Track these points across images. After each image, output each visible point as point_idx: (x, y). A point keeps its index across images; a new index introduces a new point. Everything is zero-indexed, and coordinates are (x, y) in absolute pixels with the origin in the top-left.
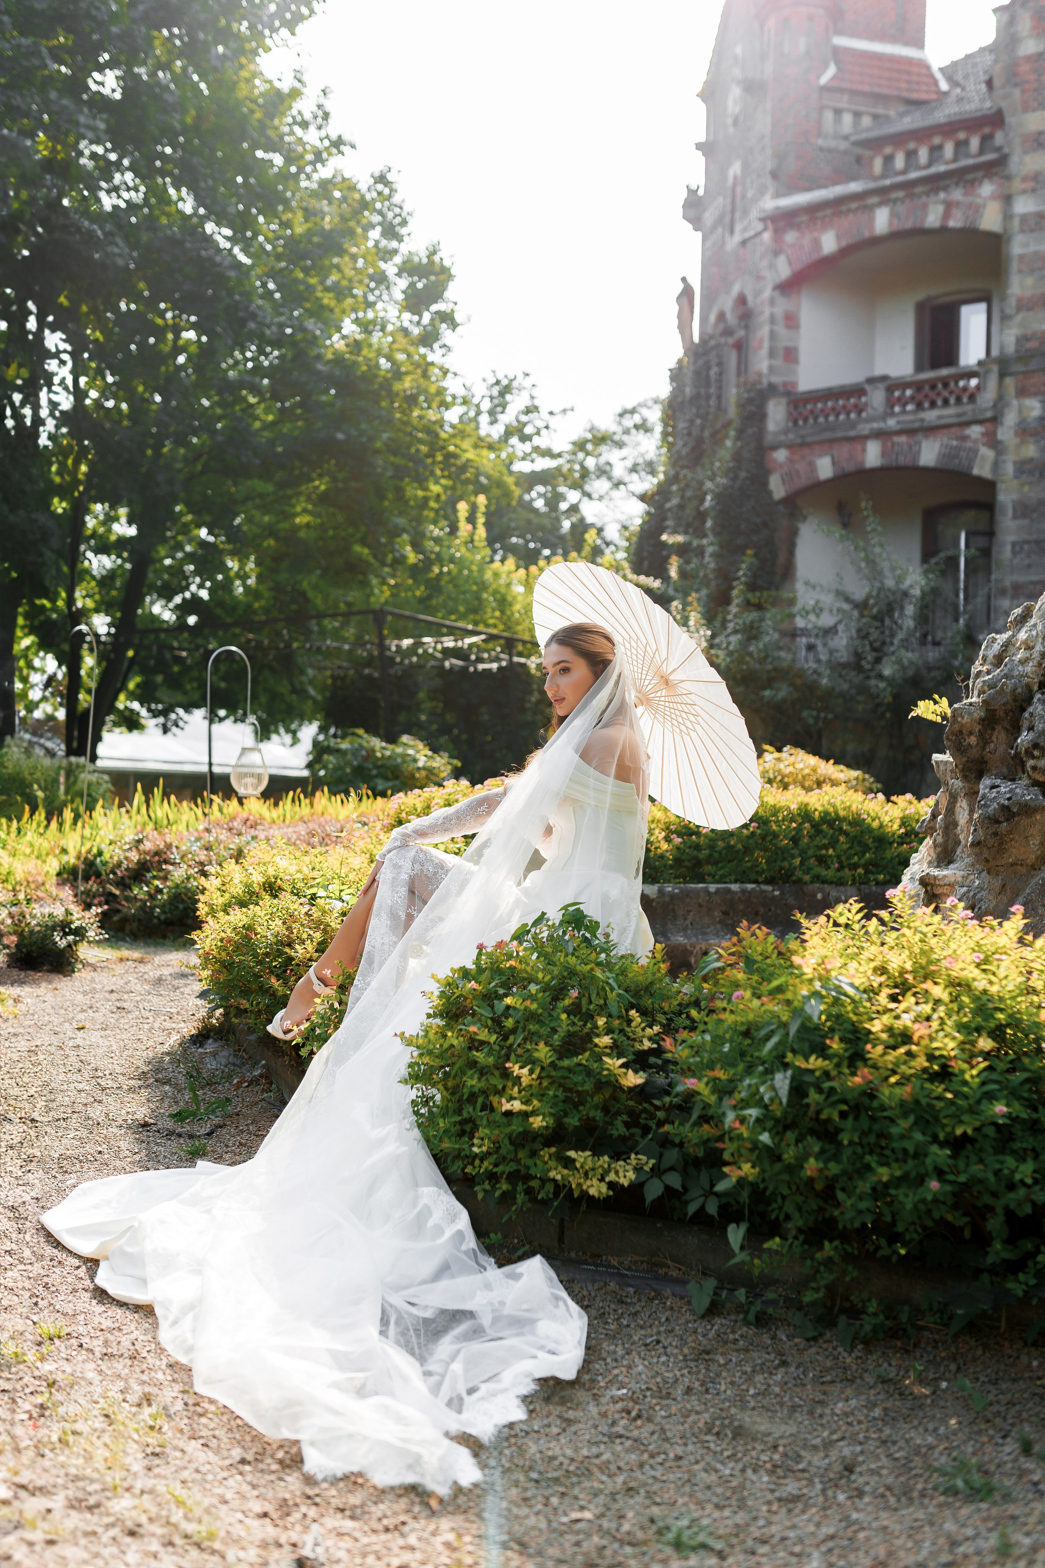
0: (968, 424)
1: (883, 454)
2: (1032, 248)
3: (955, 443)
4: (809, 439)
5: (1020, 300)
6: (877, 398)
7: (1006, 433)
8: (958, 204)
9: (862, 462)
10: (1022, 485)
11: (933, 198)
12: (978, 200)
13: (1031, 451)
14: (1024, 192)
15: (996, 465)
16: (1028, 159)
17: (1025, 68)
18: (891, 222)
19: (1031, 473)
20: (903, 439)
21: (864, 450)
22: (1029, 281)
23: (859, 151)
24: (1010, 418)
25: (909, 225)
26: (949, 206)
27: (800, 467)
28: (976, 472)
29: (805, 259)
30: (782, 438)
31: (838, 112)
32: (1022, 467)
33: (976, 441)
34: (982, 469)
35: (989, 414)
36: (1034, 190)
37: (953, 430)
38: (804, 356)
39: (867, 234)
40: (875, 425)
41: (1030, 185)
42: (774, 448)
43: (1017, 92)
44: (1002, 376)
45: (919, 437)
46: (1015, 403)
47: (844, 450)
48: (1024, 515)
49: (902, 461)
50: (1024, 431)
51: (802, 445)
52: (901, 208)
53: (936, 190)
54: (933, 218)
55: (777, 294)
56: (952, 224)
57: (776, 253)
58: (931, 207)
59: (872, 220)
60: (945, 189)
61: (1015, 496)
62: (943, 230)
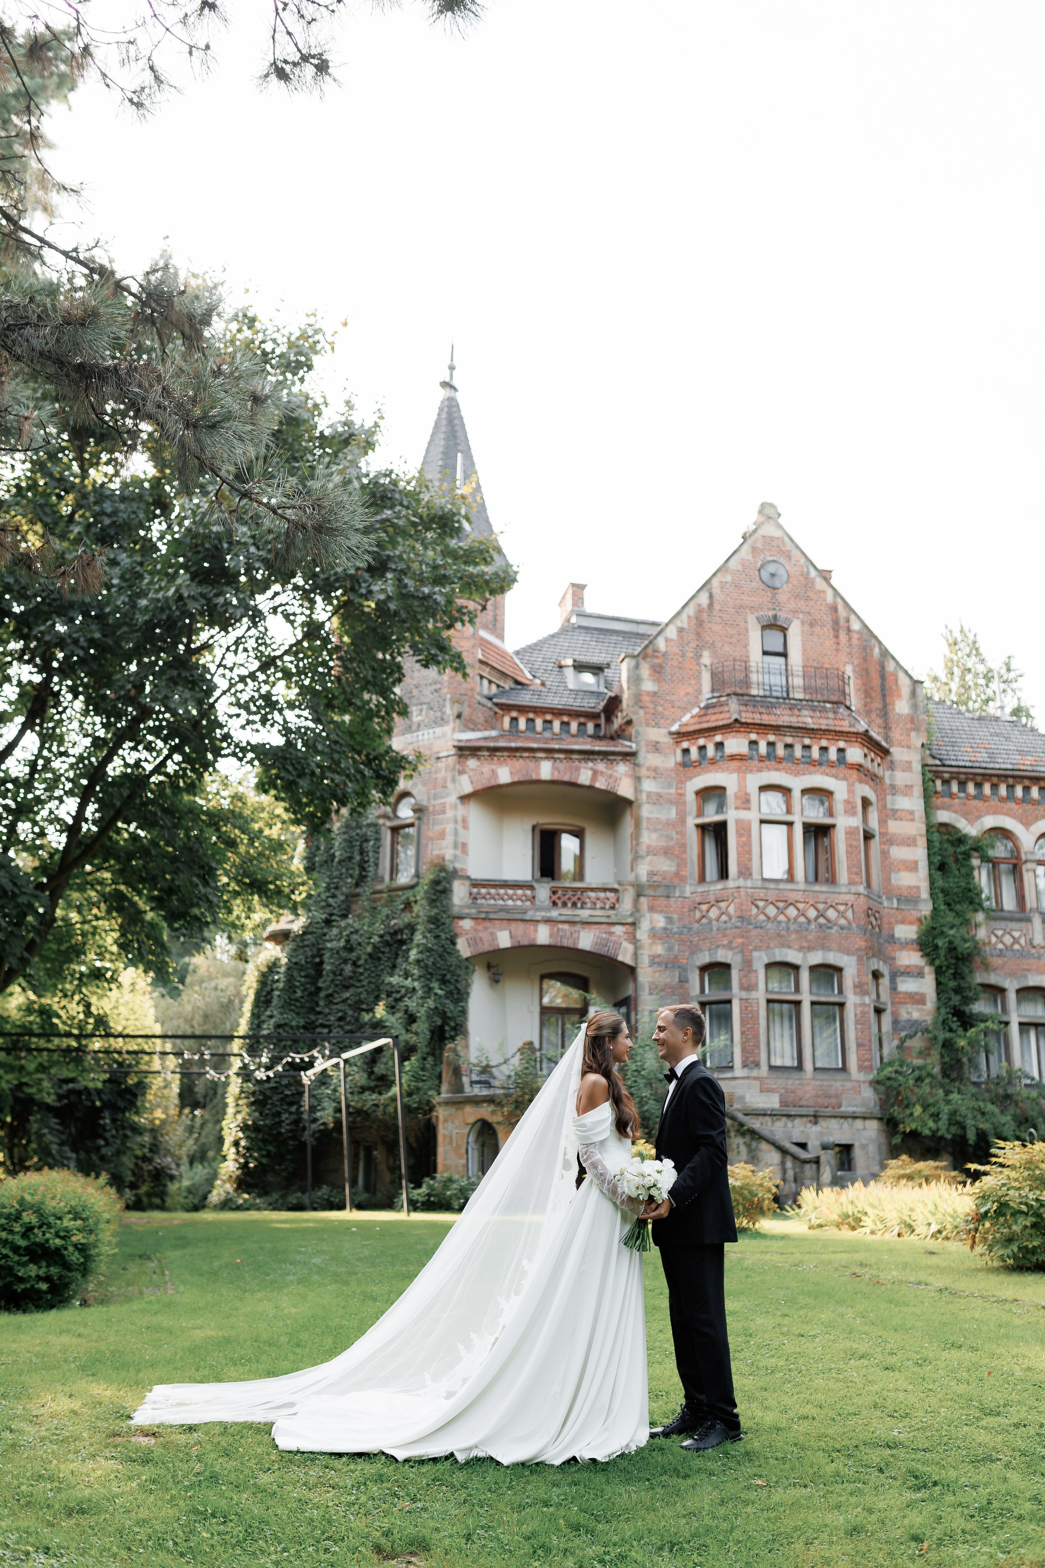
0: (614, 924)
1: (551, 936)
2: (655, 815)
3: (604, 936)
4: (492, 916)
5: (648, 847)
6: (543, 894)
7: (642, 934)
8: (602, 773)
9: (534, 939)
10: (655, 972)
11: (583, 764)
12: (616, 774)
13: (659, 949)
14: (648, 777)
15: (636, 955)
16: (650, 756)
17: (646, 698)
18: (553, 774)
19: (659, 964)
20: (566, 927)
21: (536, 931)
22: (654, 836)
23: (497, 710)
24: (645, 926)
25: (566, 778)
26: (595, 773)
27: (485, 935)
28: (620, 958)
29: (484, 782)
30: (467, 911)
32: (654, 961)
33: (619, 937)
34: (625, 956)
35: (630, 920)
36: (654, 778)
37: (603, 926)
38: (471, 849)
39: (534, 777)
40: (543, 914)
41: (653, 774)
42: (461, 918)
43: (642, 712)
44: (639, 895)
45: (578, 927)
46: (648, 915)
47: (520, 928)
49: (566, 943)
50: (654, 934)
51: (484, 919)
52: (561, 766)
53: (586, 760)
54: (584, 777)
55: (458, 801)
56: (597, 785)
57: (461, 773)
58: (582, 770)
59: (538, 768)
60: (592, 760)
61: (650, 979)
62: (591, 787)
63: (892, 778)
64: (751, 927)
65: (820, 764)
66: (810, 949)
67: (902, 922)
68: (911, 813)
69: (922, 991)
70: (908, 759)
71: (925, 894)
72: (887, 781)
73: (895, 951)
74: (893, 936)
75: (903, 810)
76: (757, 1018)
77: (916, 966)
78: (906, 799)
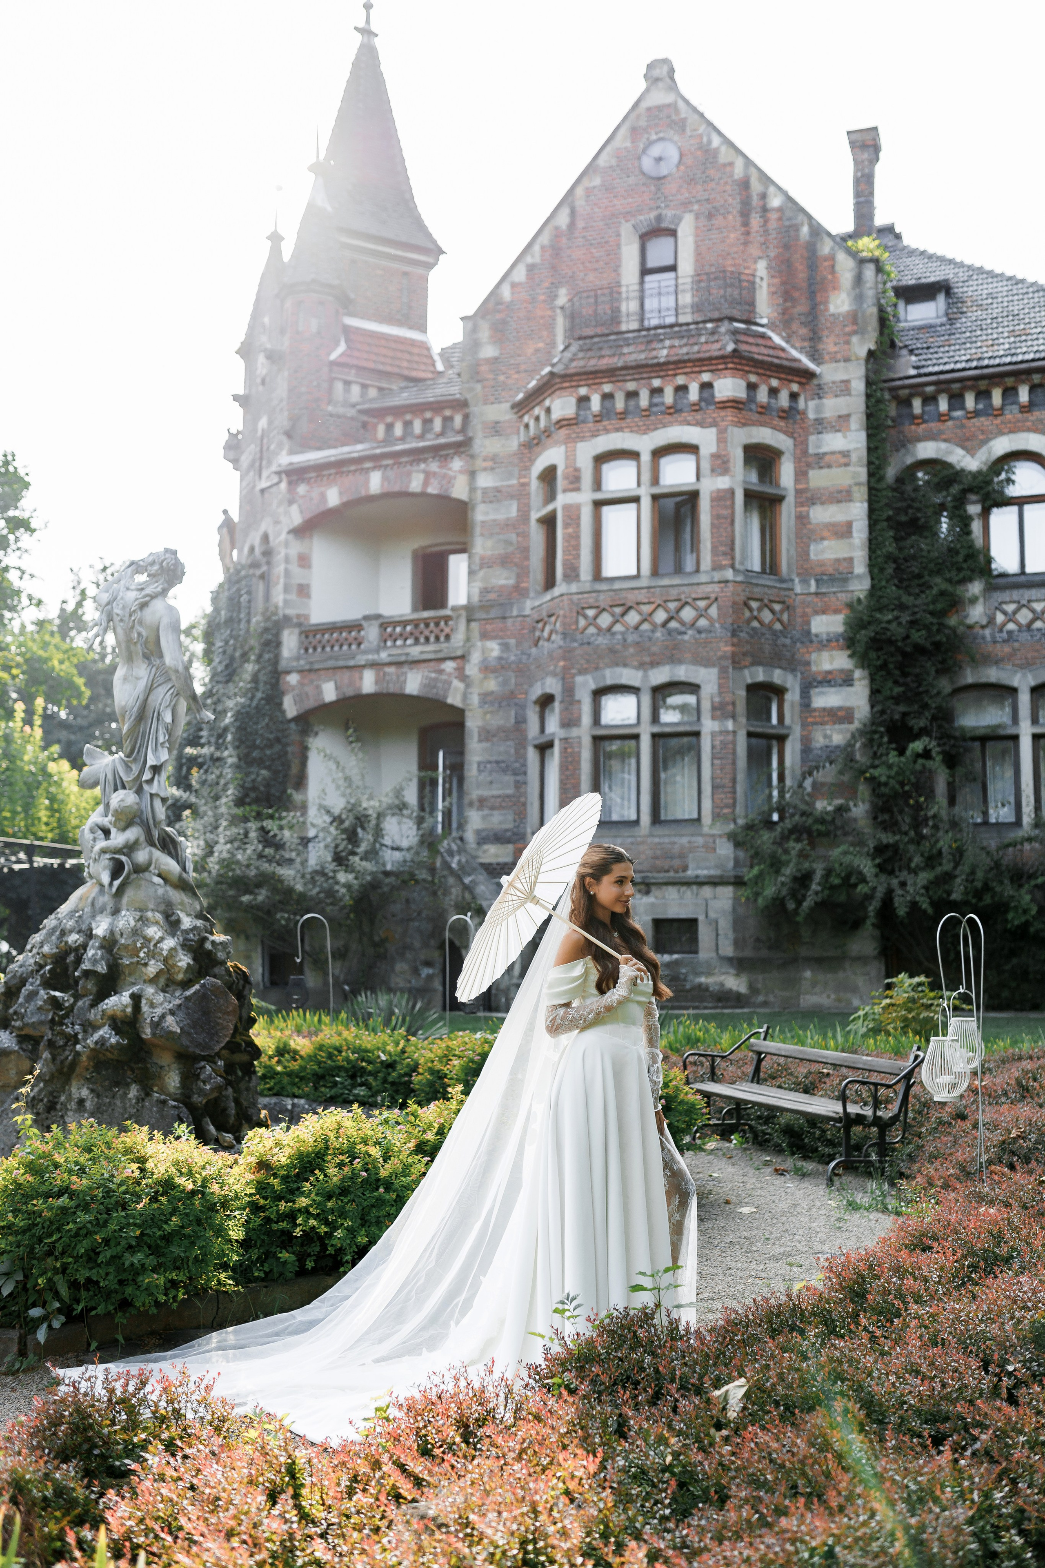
0: (443, 660)
1: (377, 682)
2: (492, 517)
3: (433, 675)
4: (316, 666)
5: (482, 558)
6: (372, 633)
7: (472, 669)
8: (435, 473)
9: (360, 688)
10: (485, 713)
11: (415, 468)
12: (451, 473)
13: (492, 685)
14: (485, 469)
15: (465, 697)
16: (487, 442)
17: (484, 368)
18: (382, 485)
19: (492, 703)
20: (391, 670)
21: (361, 678)
22: (489, 543)
23: (365, 418)
24: (476, 657)
25: (396, 488)
26: (428, 475)
27: (310, 689)
28: (450, 701)
29: (314, 509)
30: (295, 664)
31: (347, 383)
32: (485, 697)
33: (450, 674)
34: (456, 699)
35: (459, 653)
36: (492, 469)
37: (432, 664)
38: (315, 591)
39: (363, 493)
40: (370, 657)
41: (489, 464)
42: (288, 672)
43: (478, 387)
44: (469, 621)
45: (405, 669)
46: (479, 644)
47: (346, 675)
48: (487, 740)
49: (392, 689)
50: (486, 669)
51: (310, 671)
52: (390, 473)
53: (419, 461)
54: (416, 484)
55: (291, 537)
56: (430, 490)
57: (291, 502)
58: (414, 475)
59: (367, 481)
60: (425, 460)
61: (480, 723)
62: (423, 494)
63: (818, 410)
64: (576, 645)
65: (679, 411)
66: (654, 664)
67: (824, 612)
68: (845, 454)
69: (848, 704)
70: (845, 377)
71: (860, 568)
72: (811, 415)
73: (810, 653)
74: (808, 632)
75: (833, 453)
76: (579, 762)
77: (842, 671)
78: (839, 435)
